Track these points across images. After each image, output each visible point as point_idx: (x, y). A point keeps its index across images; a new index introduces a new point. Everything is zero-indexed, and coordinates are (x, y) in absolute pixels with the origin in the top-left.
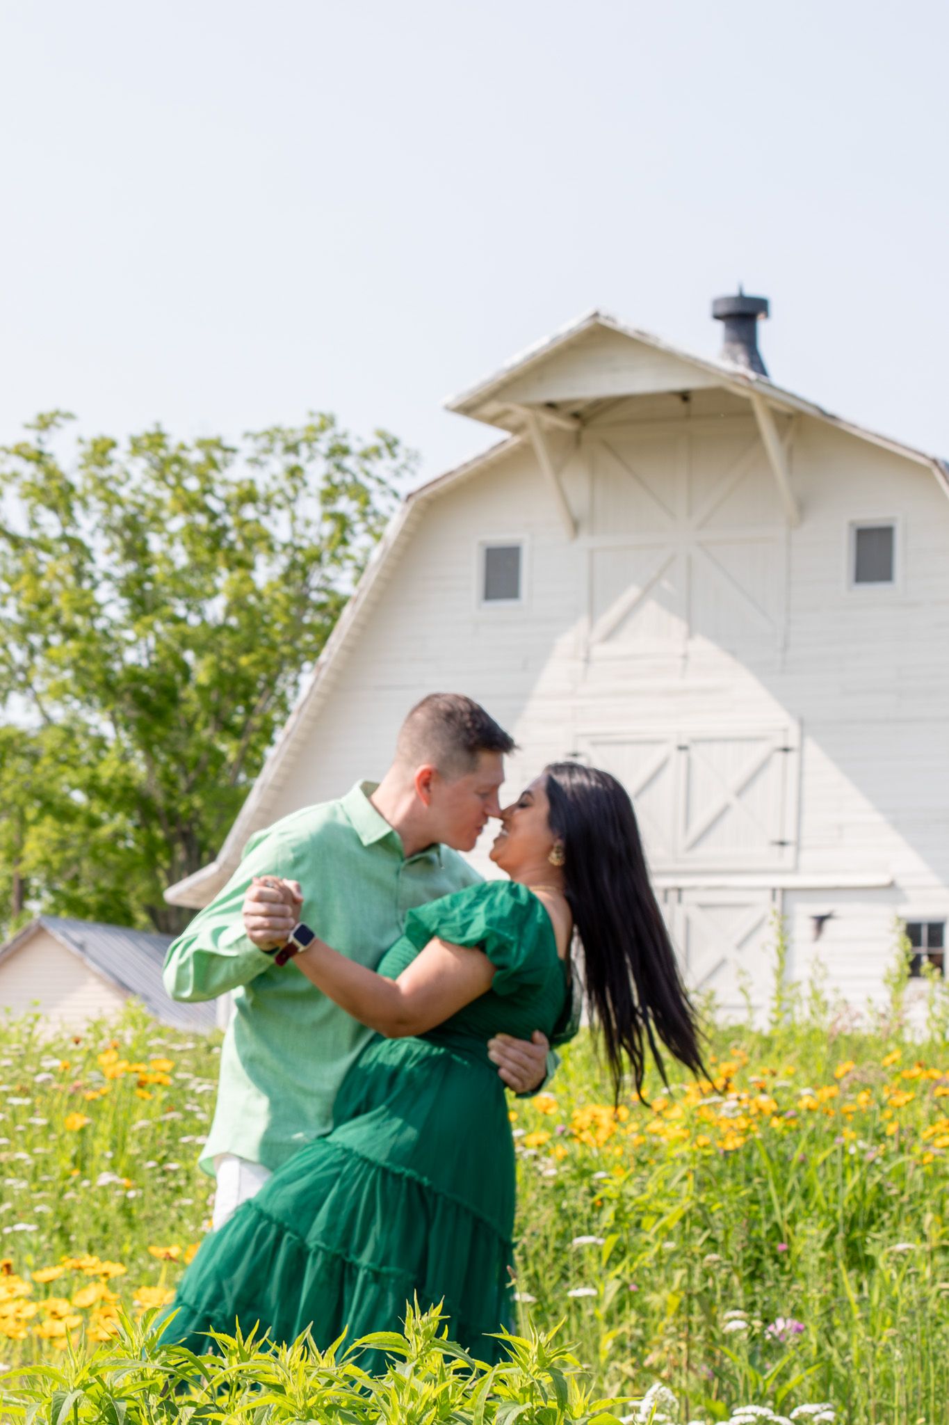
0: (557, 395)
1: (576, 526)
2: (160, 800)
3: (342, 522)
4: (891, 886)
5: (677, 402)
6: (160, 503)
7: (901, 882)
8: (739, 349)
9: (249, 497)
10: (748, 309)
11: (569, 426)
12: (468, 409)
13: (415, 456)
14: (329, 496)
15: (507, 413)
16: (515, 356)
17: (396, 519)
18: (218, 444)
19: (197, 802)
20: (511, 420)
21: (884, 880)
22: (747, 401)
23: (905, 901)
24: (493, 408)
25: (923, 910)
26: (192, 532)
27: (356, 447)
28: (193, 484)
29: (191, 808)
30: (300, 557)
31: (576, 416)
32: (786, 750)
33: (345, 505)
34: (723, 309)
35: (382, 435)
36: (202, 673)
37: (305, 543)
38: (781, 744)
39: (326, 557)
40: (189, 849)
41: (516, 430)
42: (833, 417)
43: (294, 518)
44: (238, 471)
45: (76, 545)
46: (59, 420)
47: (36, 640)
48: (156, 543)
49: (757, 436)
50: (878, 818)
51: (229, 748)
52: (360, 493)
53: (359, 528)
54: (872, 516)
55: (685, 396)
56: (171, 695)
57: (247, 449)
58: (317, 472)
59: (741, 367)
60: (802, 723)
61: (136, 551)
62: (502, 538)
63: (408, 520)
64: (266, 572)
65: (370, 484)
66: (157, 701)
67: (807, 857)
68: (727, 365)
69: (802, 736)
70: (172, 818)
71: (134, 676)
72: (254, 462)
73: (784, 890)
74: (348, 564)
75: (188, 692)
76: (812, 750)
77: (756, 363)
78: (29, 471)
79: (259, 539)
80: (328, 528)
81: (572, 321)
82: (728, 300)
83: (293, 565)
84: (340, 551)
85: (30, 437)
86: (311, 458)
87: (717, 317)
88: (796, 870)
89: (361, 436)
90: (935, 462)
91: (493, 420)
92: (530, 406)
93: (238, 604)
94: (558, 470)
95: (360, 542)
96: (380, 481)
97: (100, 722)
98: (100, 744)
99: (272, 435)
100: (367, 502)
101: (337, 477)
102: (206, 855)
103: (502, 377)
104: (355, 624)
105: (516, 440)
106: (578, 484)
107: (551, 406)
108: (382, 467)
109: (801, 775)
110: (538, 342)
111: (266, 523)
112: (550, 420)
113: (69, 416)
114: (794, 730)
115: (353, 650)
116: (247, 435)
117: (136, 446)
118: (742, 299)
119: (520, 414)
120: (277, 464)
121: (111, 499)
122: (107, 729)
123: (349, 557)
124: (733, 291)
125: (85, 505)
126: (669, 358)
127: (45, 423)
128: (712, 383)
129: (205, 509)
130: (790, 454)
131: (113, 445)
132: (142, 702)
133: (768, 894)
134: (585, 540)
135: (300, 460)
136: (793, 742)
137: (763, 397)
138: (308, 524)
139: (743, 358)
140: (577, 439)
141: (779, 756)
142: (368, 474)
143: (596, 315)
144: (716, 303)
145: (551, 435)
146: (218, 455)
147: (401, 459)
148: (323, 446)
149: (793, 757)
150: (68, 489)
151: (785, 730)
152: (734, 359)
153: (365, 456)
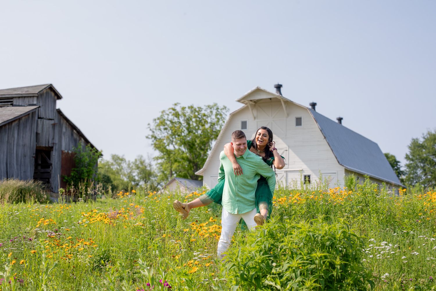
0: (252, 99)
1: (255, 118)
2: (192, 160)
3: (218, 119)
4: (302, 170)
5: (269, 100)
6: (192, 117)
7: (304, 170)
8: (278, 92)
9: (205, 115)
10: (279, 86)
11: (254, 103)
12: (239, 101)
13: (229, 109)
14: (217, 115)
15: (245, 102)
16: (246, 93)
17: (227, 118)
18: (200, 108)
19: (198, 160)
20: (245, 103)
21: (301, 169)
22: (280, 99)
23: (304, 172)
24: (243, 101)
25: (307, 173)
26: (196, 121)
27: (220, 108)
28: (196, 114)
29: (197, 161)
30: (212, 124)
31: (255, 102)
32: (286, 150)
33: (219, 116)
34: (276, 86)
35: (224, 106)
36: (198, 141)
37: (213, 122)
38: (285, 150)
39: (216, 124)
40: (196, 167)
41: (246, 104)
42: (292, 102)
43: (211, 118)
44: (203, 112)
45: (180, 123)
46: (178, 104)
47: (174, 137)
48: (191, 123)
49: (281, 105)
50: (300, 160)
51: (202, 152)
52: (221, 115)
53: (221, 120)
54: (298, 116)
55: (271, 99)
56: (194, 145)
57: (204, 108)
58: (214, 112)
59: (278, 94)
60: (289, 146)
61: (188, 124)
62: (244, 120)
63: (230, 118)
64: (207, 126)
65: (222, 113)
66: (192, 145)
67: (290, 166)
68: (277, 94)
69: (289, 148)
70: (194, 163)
71: (189, 142)
72: (205, 110)
73: (287, 171)
74: (219, 125)
75: (196, 144)
76: (290, 150)
77: (281, 94)
78: (173, 112)
79: (206, 122)
80: (216, 120)
81: (254, 88)
82: (276, 85)
83: (211, 125)
84: (218, 123)
85: (173, 107)
86: (213, 110)
87: (275, 87)
88: (288, 168)
89: (221, 106)
90: (307, 108)
91: (243, 103)
92: (248, 101)
93: (203, 131)
94: (252, 110)
95: (221, 122)
96: (224, 113)
97: (183, 148)
98: (183, 152)
99: (209, 106)
100: (222, 116)
101: (217, 113)
102: (198, 169)
103: (244, 96)
104: (223, 133)
105: (246, 106)
106: (255, 112)
107: (251, 101)
108: (224, 111)
109: (289, 154)
110: (249, 91)
111: (207, 119)
112: (251, 103)
113: (179, 104)
114: (287, 147)
115: (222, 137)
116: (205, 106)
117: (189, 107)
118: (278, 85)
119: (247, 102)
120: (209, 111)
121: (185, 116)
122: (184, 150)
123: (219, 124)
124: (277, 84)
125: (181, 117)
126: (269, 93)
127: (176, 105)
128: (275, 97)
129: (198, 117)
130: (286, 107)
131: (185, 108)
132: (189, 145)
133: (284, 172)
134: (256, 120)
135: (212, 110)
136: (287, 149)
137: (282, 99)
138: (213, 119)
139: (279, 93)
140: (255, 105)
141: (285, 151)
142: (222, 112)
143: (258, 87)
144: (275, 85)
145: (251, 105)
146: (200, 109)
147: (227, 109)
148: (215, 108)
149: (287, 152)
150: (179, 115)
151: (286, 148)
152: (278, 93)
153: (221, 109)
